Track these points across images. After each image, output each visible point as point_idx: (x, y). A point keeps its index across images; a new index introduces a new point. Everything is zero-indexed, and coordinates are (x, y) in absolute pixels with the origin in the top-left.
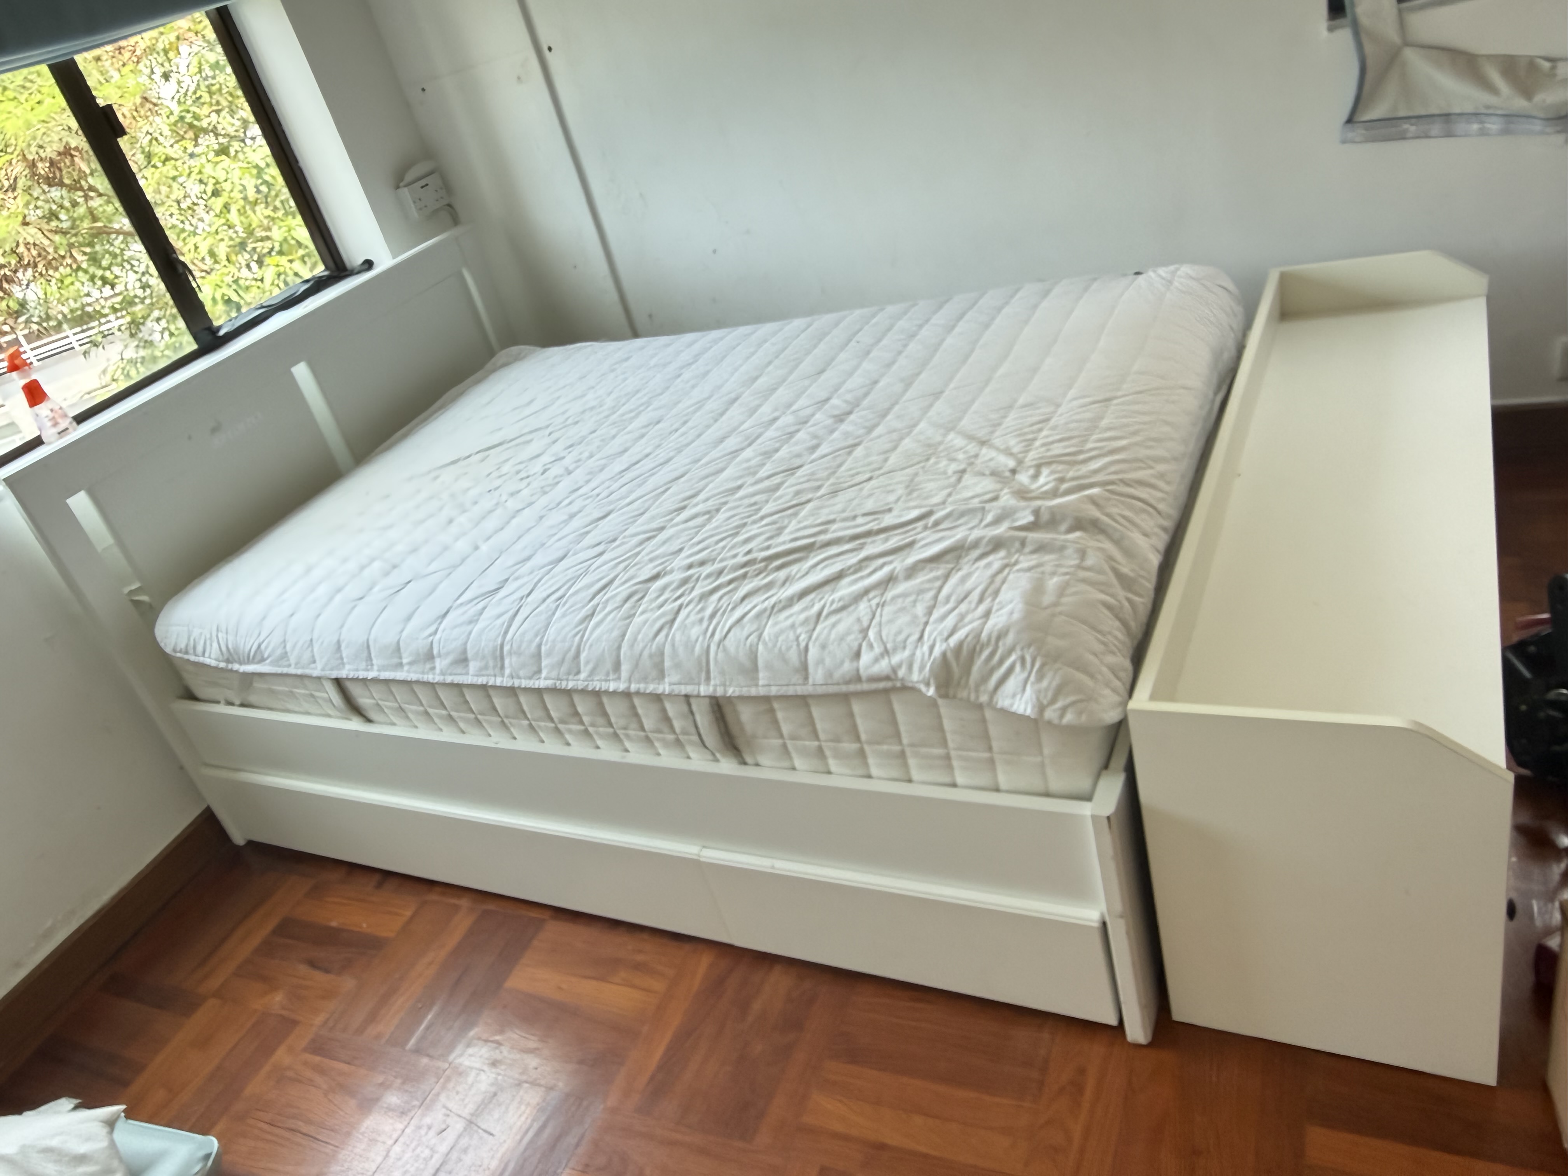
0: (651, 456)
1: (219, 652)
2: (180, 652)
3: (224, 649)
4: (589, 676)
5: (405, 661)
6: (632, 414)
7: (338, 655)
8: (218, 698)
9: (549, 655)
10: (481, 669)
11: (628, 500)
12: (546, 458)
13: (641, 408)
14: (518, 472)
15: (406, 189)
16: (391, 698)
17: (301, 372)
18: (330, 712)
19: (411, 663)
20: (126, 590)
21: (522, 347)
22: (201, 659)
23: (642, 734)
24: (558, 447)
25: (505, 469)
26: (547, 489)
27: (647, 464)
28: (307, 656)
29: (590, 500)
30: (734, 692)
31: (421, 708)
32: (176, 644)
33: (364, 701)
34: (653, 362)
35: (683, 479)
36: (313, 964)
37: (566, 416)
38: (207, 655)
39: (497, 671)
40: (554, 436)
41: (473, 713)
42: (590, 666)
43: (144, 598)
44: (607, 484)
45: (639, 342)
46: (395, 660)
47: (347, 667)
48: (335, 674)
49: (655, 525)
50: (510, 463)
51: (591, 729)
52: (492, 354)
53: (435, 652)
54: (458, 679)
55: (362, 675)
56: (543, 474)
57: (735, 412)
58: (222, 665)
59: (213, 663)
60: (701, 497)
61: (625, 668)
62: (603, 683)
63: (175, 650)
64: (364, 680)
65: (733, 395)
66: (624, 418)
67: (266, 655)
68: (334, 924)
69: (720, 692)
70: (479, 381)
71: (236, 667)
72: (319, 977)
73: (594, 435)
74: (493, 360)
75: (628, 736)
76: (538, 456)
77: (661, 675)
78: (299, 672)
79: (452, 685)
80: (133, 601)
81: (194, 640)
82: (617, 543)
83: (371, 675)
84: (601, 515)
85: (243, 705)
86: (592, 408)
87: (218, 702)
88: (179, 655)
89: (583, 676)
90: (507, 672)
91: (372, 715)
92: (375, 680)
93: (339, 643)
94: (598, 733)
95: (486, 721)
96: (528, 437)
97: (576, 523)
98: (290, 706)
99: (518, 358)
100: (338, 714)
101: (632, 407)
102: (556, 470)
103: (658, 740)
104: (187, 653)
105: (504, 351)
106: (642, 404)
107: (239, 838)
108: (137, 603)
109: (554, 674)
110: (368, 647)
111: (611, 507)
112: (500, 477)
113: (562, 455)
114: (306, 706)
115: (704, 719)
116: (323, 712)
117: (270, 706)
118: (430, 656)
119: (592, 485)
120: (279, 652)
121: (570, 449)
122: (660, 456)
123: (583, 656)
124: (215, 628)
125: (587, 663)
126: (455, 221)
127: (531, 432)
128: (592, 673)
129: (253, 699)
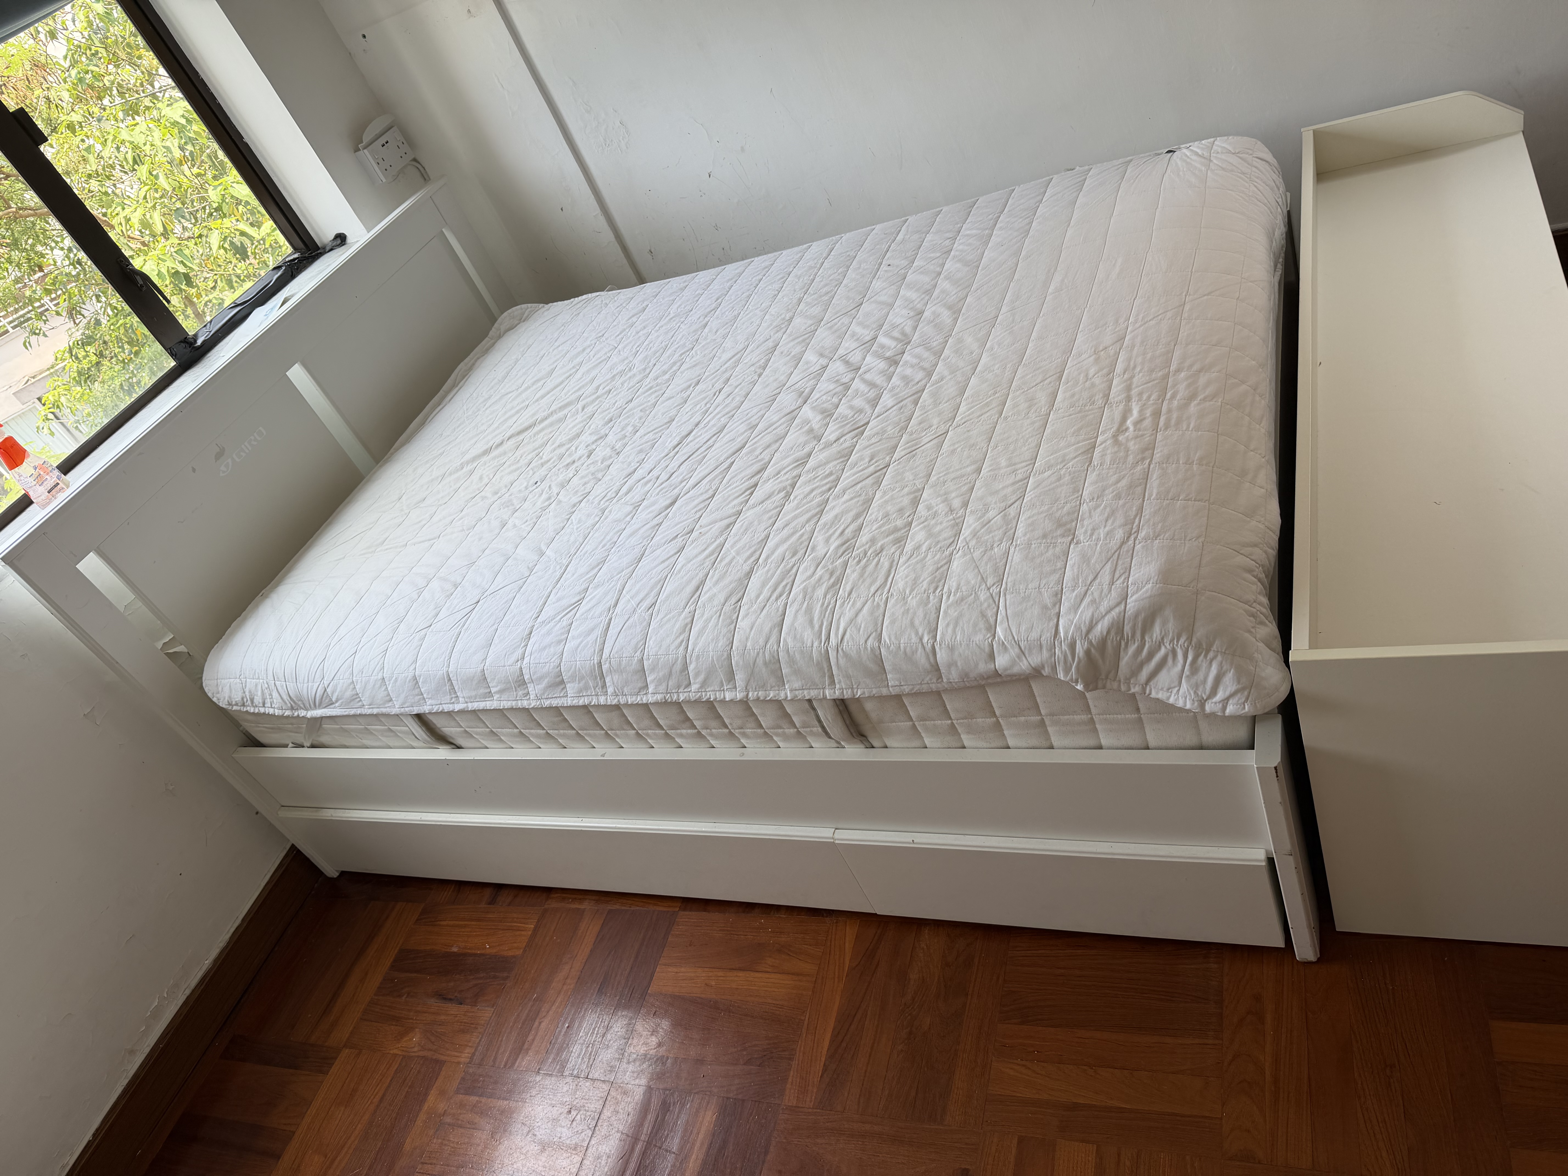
0: (701, 425)
1: (280, 701)
2: (237, 704)
3: (285, 697)
4: (701, 687)
5: (493, 690)
6: (667, 376)
7: (417, 691)
8: (286, 742)
9: (653, 670)
10: (580, 691)
11: (692, 481)
12: (587, 438)
13: (675, 368)
14: (561, 457)
15: (365, 151)
16: (482, 725)
17: (297, 374)
18: (414, 744)
19: (501, 692)
20: (159, 645)
21: (524, 306)
22: (262, 710)
23: (760, 731)
24: (597, 422)
25: (546, 454)
26: (600, 475)
27: (702, 435)
28: (381, 694)
29: (649, 485)
30: (864, 693)
31: (516, 730)
32: (230, 697)
33: (449, 729)
34: (673, 310)
35: (744, 451)
36: (443, 997)
37: (595, 385)
38: (267, 705)
39: (599, 690)
40: (589, 410)
41: (574, 729)
42: (701, 678)
43: (181, 648)
44: (663, 464)
45: (649, 288)
46: (482, 691)
47: (429, 702)
48: (416, 710)
49: (730, 510)
50: (549, 448)
51: (704, 732)
52: (493, 320)
53: (526, 677)
54: (555, 703)
55: (447, 708)
56: (589, 457)
57: (778, 363)
58: (288, 713)
59: (277, 712)
60: (770, 470)
61: (740, 678)
62: (718, 693)
63: (230, 704)
64: (450, 714)
65: (770, 344)
66: (659, 381)
67: (334, 699)
68: (455, 949)
69: (847, 694)
70: (486, 351)
71: (302, 713)
72: (453, 1009)
73: (631, 405)
74: (496, 325)
75: (744, 735)
76: (578, 435)
77: (781, 681)
78: (375, 711)
79: (550, 708)
80: (167, 654)
81: (250, 692)
82: (695, 534)
83: (457, 707)
84: (668, 502)
85: (313, 746)
86: (622, 373)
87: (286, 746)
88: (235, 708)
89: (694, 687)
90: (610, 690)
91: (460, 741)
92: (462, 712)
93: (415, 678)
94: (712, 735)
95: (589, 735)
96: (561, 414)
97: (643, 515)
98: (366, 742)
99: (522, 319)
100: (421, 744)
101: (665, 367)
102: (601, 452)
103: (777, 735)
104: (243, 705)
105: (505, 314)
106: (675, 363)
107: (331, 871)
108: (172, 656)
109: (662, 688)
110: (450, 680)
111: (676, 491)
112: (542, 465)
113: (603, 432)
114: (386, 740)
115: (826, 715)
116: (404, 744)
117: (347, 744)
118: (521, 682)
119: (647, 466)
120: (349, 694)
121: (610, 425)
122: (712, 423)
123: (691, 668)
124: (270, 677)
125: (697, 675)
126: (425, 178)
127: (561, 408)
128: (704, 684)
129: (324, 739)
